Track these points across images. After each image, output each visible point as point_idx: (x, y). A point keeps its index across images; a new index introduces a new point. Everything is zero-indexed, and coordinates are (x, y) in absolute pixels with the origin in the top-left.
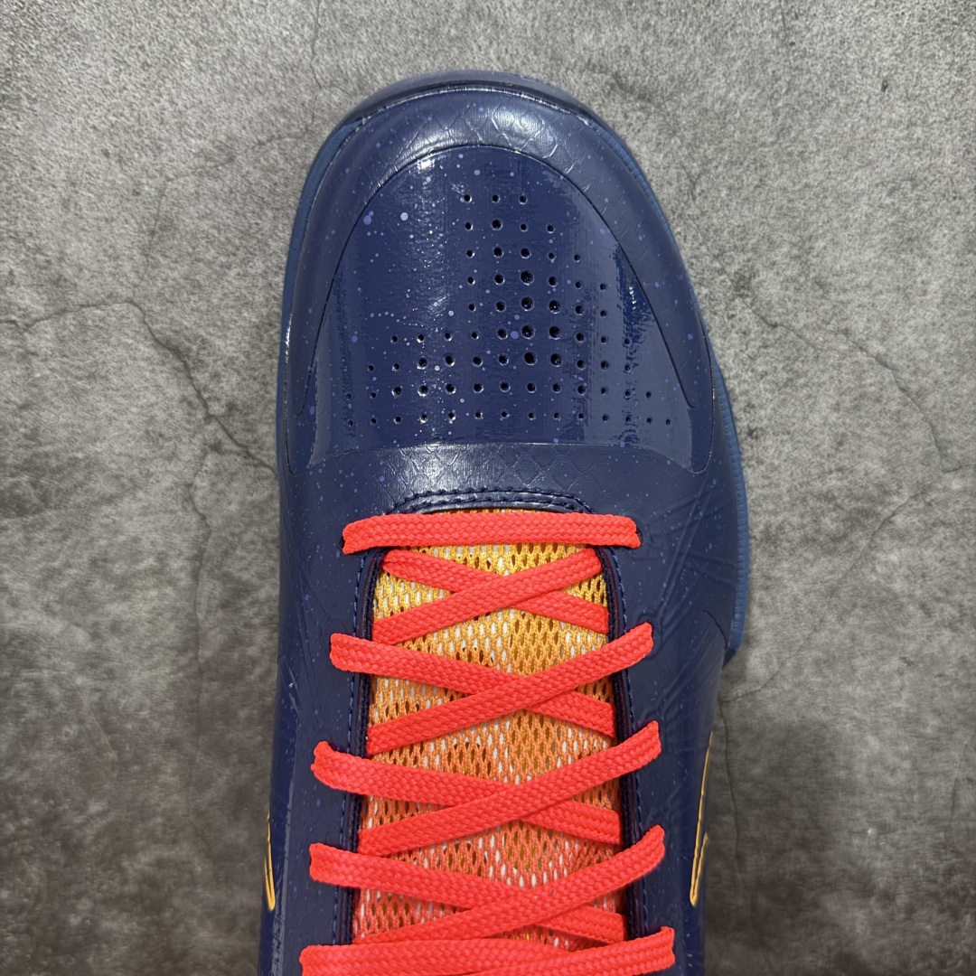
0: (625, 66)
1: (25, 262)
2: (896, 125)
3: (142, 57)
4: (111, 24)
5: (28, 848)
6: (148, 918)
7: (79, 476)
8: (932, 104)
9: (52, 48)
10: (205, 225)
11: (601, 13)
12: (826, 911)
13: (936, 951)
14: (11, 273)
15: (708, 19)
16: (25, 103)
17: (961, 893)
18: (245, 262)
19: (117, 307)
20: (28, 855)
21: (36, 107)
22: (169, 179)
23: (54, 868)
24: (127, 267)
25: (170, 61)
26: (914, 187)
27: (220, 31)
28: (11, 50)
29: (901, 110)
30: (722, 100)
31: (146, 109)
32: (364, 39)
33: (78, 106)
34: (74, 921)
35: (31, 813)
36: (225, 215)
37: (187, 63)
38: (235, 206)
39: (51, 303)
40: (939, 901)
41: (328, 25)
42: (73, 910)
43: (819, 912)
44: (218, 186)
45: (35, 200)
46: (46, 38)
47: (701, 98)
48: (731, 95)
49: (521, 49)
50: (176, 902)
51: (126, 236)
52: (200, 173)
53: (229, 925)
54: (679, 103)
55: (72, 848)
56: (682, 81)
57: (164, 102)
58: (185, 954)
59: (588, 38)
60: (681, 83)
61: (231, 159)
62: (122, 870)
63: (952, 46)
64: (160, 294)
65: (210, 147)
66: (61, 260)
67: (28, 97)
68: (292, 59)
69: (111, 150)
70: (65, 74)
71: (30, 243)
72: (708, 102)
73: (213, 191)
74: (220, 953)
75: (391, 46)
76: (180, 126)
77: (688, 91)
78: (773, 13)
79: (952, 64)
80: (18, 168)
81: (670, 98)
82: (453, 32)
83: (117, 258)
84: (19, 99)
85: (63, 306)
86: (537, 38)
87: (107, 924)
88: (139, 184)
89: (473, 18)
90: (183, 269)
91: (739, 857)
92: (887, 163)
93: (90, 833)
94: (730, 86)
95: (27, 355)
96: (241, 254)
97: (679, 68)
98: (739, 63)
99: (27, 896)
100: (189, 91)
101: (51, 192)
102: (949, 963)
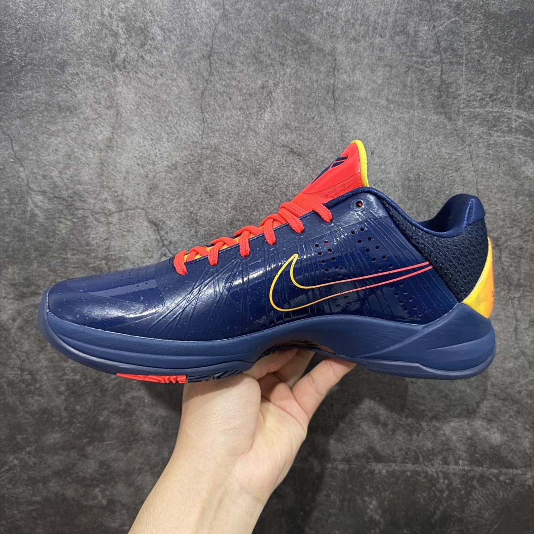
0: (294, 146)
1: (111, 195)
2: (376, 165)
3: (151, 137)
4: (143, 127)
5: (89, 391)
6: (127, 419)
7: (121, 262)
8: (387, 159)
9: (124, 133)
10: (167, 187)
11: (287, 130)
12: (363, 429)
13: (404, 448)
14: (106, 198)
15: (319, 133)
16: (115, 148)
17: (412, 425)
18: (178, 199)
19: (138, 210)
20: (88, 393)
21: (119, 150)
22: (157, 173)
23: (97, 398)
24: (142, 198)
25: (159, 139)
26: (382, 183)
27: (175, 131)
28: (112, 133)
30: (323, 156)
31: (152, 152)
32: (217, 135)
33: (131, 150)
34: (101, 419)
35: (91, 377)
36: (173, 185)
37: (164, 140)
38: (176, 182)
39: (118, 208)
40: (404, 428)
41: (207, 130)
42: (101, 415)
43: (360, 429)
44: (172, 176)
45: (116, 177)
46: (123, 130)
47: (316, 156)
48: (325, 155)
49: (263, 140)
50: (137, 413)
51: (143, 189)
52: (166, 172)
53: (155, 423)
54: (309, 157)
55: (104, 391)
56: (311, 151)
57: (157, 150)
58: (138, 433)
59: (283, 138)
60: (310, 151)
61: (176, 168)
62: (120, 400)
63: (393, 142)
64: (152, 207)
65: (170, 164)
66: (122, 195)
67: (116, 147)
68: (196, 140)
69: (140, 163)
70: (128, 141)
71: (113, 189)
72: (318, 157)
73: (170, 177)
74: (150, 434)
75: (225, 138)
76: (161, 158)
77: (312, 154)
78: (338, 131)
79: (393, 147)
80: (111, 167)
81: (307, 156)
82: (243, 134)
83: (139, 195)
84: (113, 147)
85: (121, 209)
86: (268, 137)
87: (112, 421)
88: (148, 174)
89: (249, 131)
90: (159, 200)
91: (332, 405)
92: (373, 176)
93: (110, 385)
94: (325, 152)
95: (109, 223)
96: (177, 196)
97: (310, 147)
98: (328, 146)
99: (86, 409)
100: (165, 148)
101: (121, 175)
102: (409, 453)
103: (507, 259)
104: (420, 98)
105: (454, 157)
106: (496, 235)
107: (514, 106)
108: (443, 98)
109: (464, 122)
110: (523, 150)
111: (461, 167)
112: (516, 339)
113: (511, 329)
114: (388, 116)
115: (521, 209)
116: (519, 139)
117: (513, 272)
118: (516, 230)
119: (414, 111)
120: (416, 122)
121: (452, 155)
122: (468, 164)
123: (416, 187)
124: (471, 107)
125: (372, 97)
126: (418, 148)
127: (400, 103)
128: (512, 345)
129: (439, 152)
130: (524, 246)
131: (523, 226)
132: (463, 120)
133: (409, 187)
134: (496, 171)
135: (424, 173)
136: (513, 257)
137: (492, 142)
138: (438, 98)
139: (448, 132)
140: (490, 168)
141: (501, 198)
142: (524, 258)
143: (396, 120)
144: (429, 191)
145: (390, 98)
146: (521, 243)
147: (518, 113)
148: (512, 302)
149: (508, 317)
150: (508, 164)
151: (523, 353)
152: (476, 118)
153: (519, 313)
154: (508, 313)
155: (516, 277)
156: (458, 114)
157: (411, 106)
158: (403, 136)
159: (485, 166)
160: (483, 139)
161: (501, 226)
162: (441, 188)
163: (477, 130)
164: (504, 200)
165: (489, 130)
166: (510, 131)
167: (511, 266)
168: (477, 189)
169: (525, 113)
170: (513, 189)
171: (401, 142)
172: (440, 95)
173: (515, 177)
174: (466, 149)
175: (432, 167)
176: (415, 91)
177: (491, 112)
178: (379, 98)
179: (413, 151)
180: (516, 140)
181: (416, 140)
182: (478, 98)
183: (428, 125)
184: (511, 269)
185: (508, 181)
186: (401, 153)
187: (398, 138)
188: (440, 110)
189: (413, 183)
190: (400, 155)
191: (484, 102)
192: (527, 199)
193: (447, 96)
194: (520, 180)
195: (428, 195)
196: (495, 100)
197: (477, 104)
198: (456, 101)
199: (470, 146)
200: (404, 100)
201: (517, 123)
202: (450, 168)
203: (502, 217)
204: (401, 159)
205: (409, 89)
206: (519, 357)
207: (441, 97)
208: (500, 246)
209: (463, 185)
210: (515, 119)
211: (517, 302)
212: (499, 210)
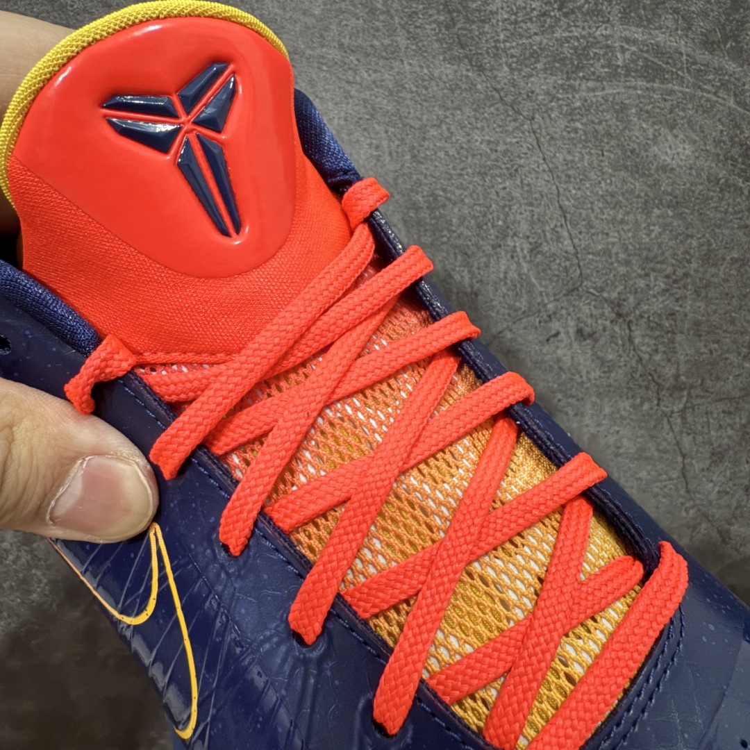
63: (369, 133)
79: (370, 145)
103: (647, 340)
104: (409, 32)
105: (501, 148)
106: (614, 295)
107: (615, 18)
108: (459, 25)
109: (512, 69)
110: (647, 112)
111: (520, 166)
112: (688, 491)
113: (675, 474)
114: (348, 82)
115: (660, 234)
116: (635, 88)
117: (663, 363)
118: (656, 279)
119: (402, 61)
120: (410, 85)
121: (497, 143)
122: (535, 158)
123: (433, 221)
124: (521, 36)
125: (309, 47)
126: (424, 139)
127: (369, 50)
128: (682, 504)
129: (469, 141)
130: (678, 308)
131: (669, 270)
132: (509, 66)
133: (420, 223)
134: (595, 163)
135: (444, 190)
136: (657, 333)
137: (578, 104)
138: (448, 27)
139: (482, 96)
140: (582, 159)
141: (614, 219)
142: (682, 333)
143: (368, 88)
144: (461, 224)
145: (346, 41)
146: (670, 303)
147: (627, 33)
148: (669, 421)
149: (665, 452)
150: (620, 146)
151: (705, 515)
152: (535, 56)
153: (686, 440)
154: (664, 444)
155: (669, 371)
156: (496, 56)
157: (392, 53)
158: (387, 119)
159: (570, 158)
160: (559, 99)
161: (624, 275)
162: (484, 216)
163: (541, 84)
164: (622, 222)
165: (568, 78)
166: (614, 75)
167: (656, 351)
168: (561, 207)
169: (640, 30)
170: (639, 197)
171: (387, 132)
172: (452, 19)
173: (638, 170)
174: (526, 127)
175: (460, 175)
176: (397, 20)
177: (567, 40)
178: (323, 46)
179: (414, 147)
180: (631, 92)
181: (417, 124)
182: (535, 13)
183: (435, 88)
184: (657, 358)
185: (624, 182)
186: (390, 154)
187: (379, 124)
188: (457, 51)
189: (425, 214)
190: (388, 159)
191: (548, 21)
192: (670, 213)
193: (468, 20)
194: (651, 175)
195: (462, 234)
196: (573, 12)
197: (534, 28)
198: (487, 28)
199: (533, 118)
200: (376, 43)
201: (627, 55)
202: (497, 172)
203: (622, 256)
204: (392, 168)
205: (382, 18)
206: (700, 524)
207: (454, 25)
208: (627, 315)
209: (531, 204)
210: (622, 47)
211: (679, 421)
212: (613, 244)
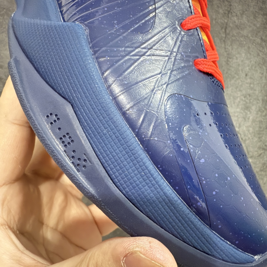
29: (249, 81)
